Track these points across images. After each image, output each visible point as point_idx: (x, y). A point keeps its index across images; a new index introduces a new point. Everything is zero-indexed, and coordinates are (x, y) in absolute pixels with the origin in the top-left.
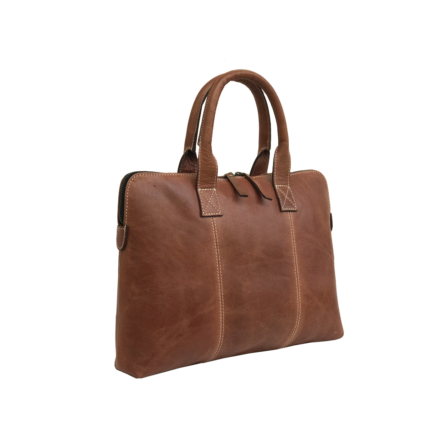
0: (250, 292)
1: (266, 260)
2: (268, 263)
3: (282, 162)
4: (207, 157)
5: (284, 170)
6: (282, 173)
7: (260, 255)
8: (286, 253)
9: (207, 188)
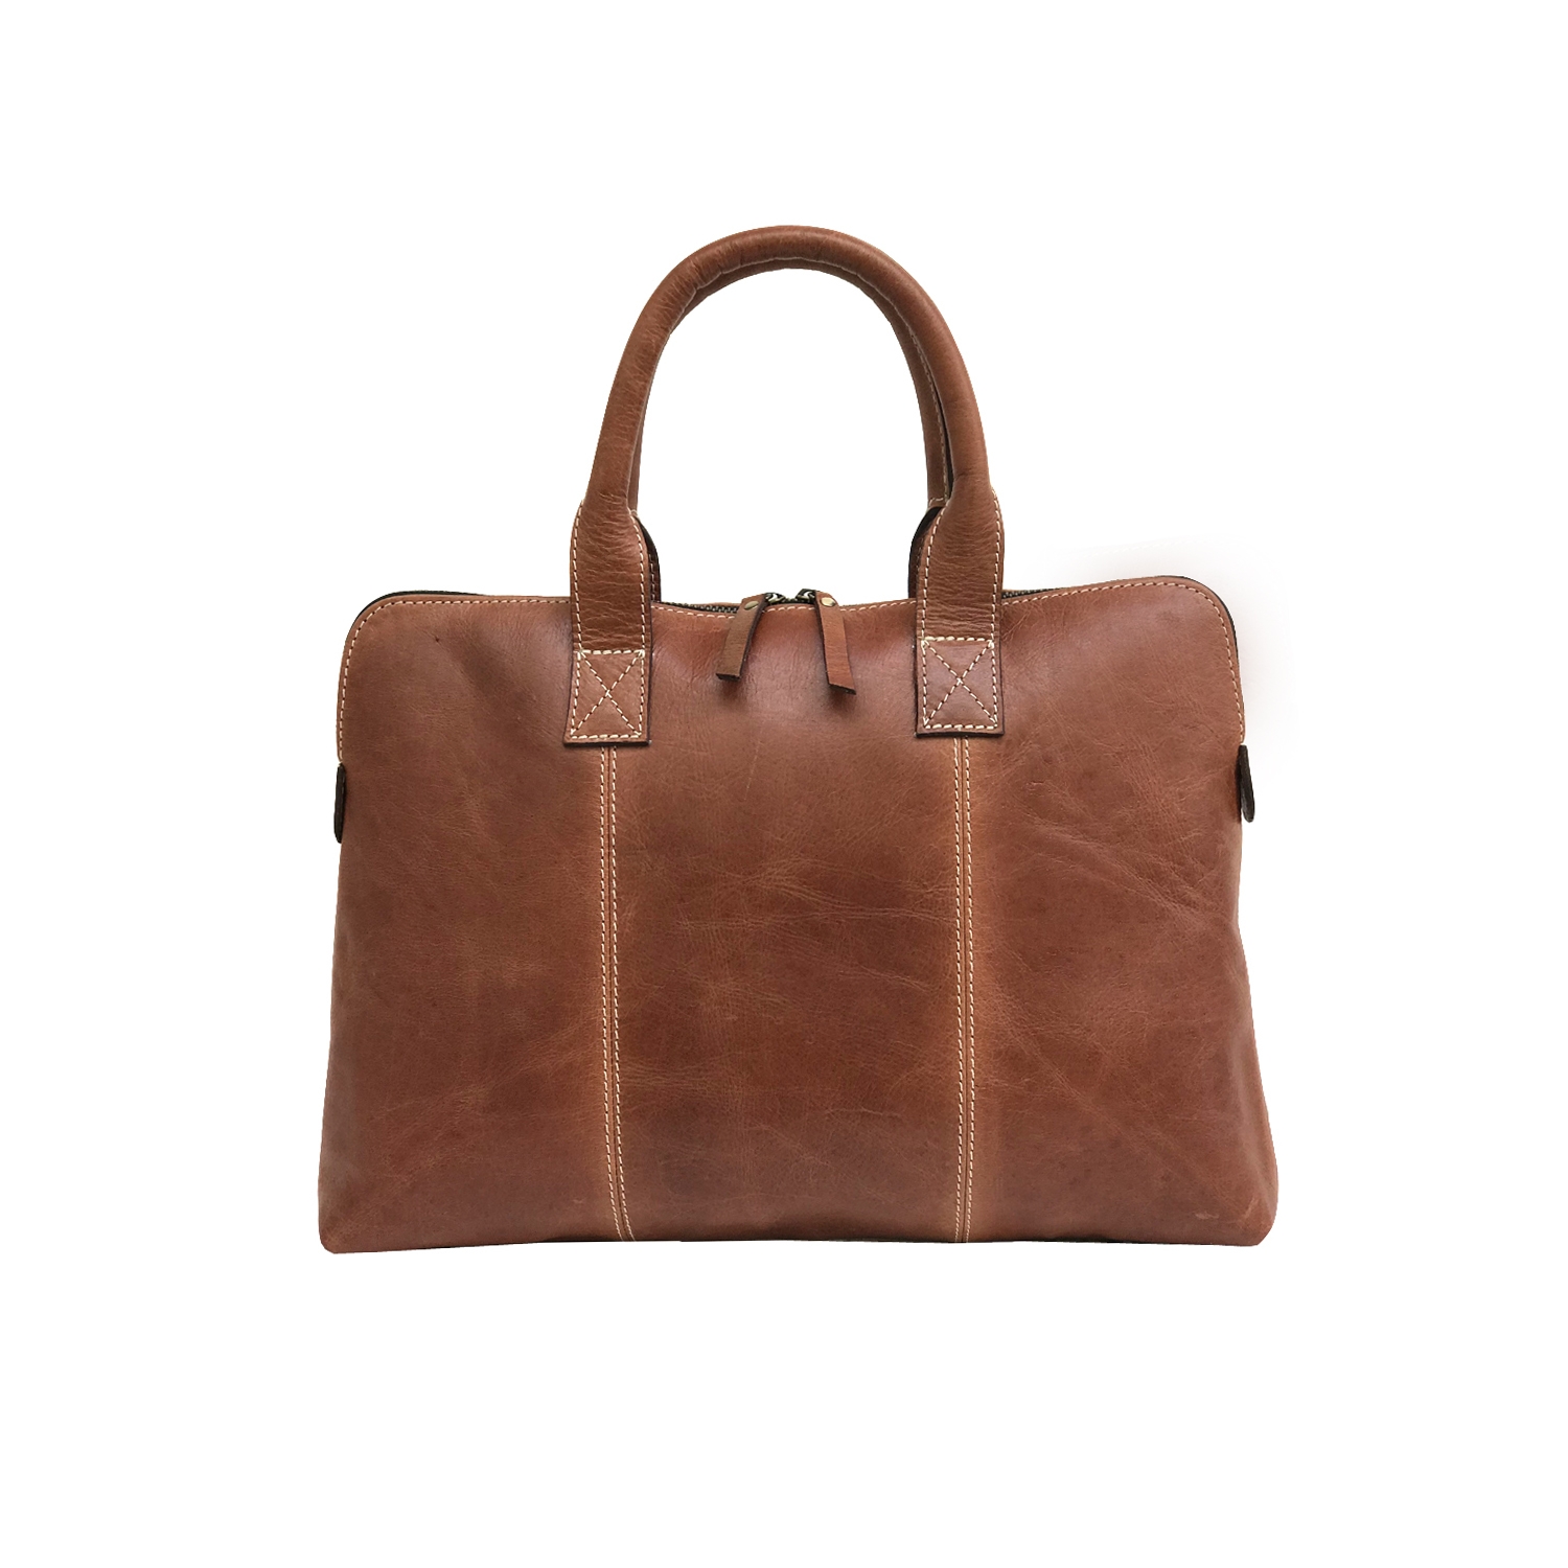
0: (736, 1018)
1: (817, 911)
2: (828, 922)
3: (956, 550)
4: (600, 541)
5: (966, 582)
6: (959, 591)
7: (792, 889)
8: (922, 891)
9: (612, 647)
